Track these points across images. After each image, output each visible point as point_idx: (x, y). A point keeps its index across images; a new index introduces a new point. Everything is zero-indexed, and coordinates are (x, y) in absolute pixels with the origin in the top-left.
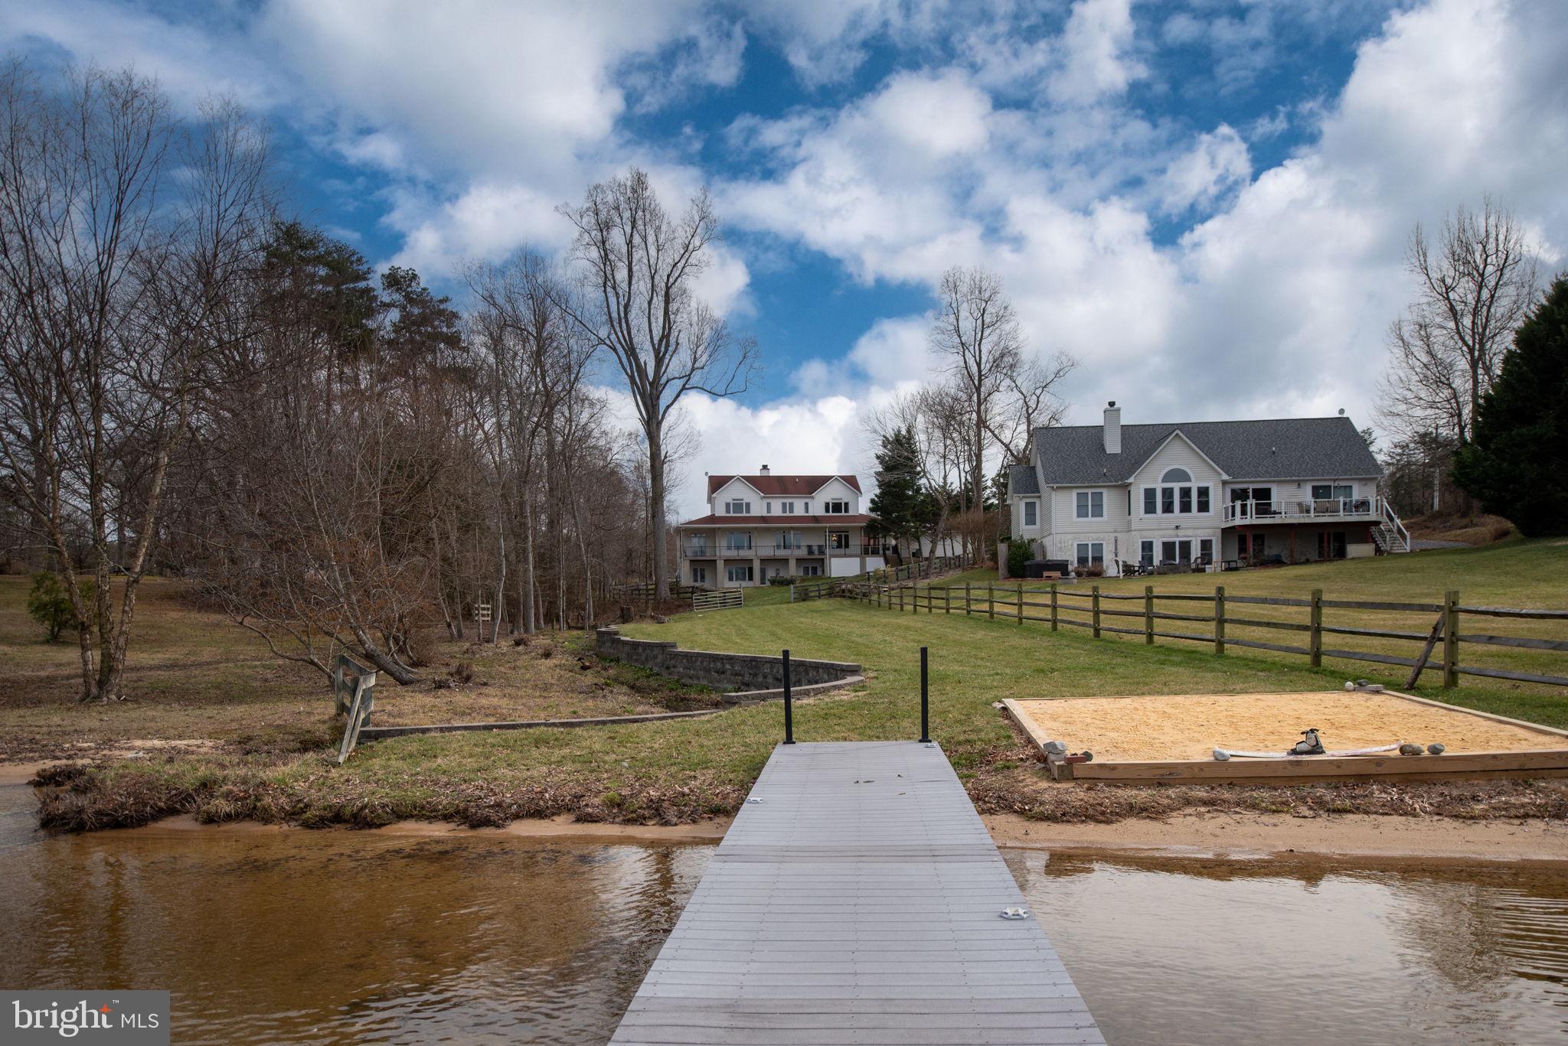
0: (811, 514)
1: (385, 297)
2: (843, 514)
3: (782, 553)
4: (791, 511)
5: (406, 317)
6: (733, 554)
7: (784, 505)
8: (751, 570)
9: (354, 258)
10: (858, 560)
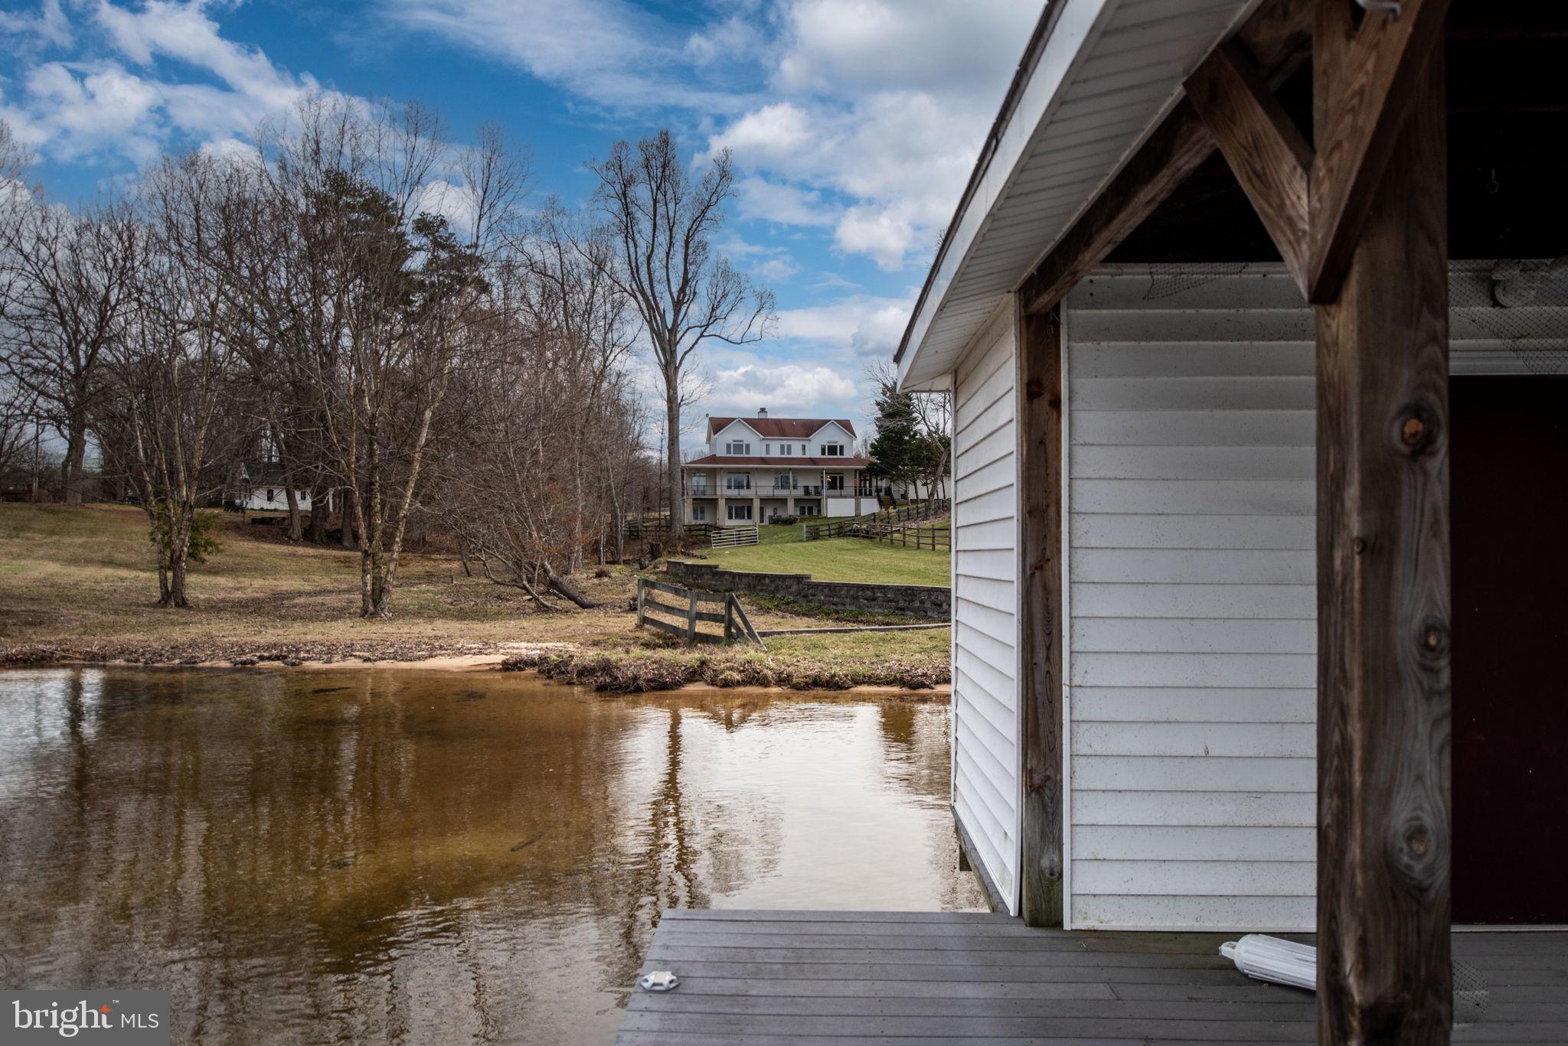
0: (807, 456)
1: (415, 240)
2: (838, 456)
3: (780, 493)
4: (789, 452)
5: (434, 260)
6: (734, 493)
7: (782, 447)
8: (750, 509)
9: (390, 204)
10: (852, 501)
